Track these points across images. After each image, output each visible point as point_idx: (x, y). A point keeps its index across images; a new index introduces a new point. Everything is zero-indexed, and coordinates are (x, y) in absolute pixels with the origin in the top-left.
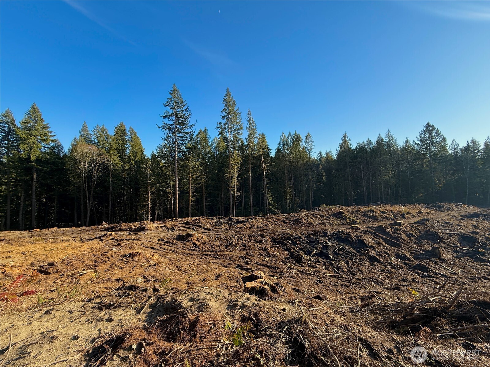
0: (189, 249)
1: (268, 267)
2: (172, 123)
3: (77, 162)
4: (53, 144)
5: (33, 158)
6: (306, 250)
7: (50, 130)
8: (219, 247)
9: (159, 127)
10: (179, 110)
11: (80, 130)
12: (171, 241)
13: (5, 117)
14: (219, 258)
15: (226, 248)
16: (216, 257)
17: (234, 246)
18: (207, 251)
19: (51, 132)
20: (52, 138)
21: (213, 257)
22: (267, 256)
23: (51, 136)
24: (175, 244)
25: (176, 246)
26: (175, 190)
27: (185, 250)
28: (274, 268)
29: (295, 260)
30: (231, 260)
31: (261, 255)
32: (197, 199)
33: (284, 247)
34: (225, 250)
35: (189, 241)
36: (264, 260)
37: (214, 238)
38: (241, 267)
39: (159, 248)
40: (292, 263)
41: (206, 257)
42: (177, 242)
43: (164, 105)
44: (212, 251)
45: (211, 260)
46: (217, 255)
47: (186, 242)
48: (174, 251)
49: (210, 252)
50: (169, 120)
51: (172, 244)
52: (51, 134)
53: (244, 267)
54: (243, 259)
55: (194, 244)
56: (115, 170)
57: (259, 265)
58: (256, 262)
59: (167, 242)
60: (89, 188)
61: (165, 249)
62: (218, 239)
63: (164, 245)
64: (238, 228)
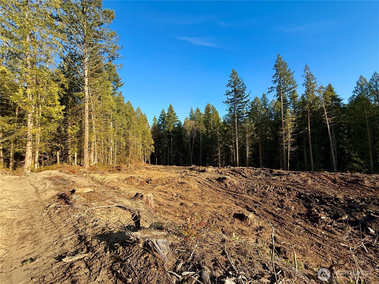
0: (220, 187)
1: (274, 215)
2: (232, 97)
3: (186, 131)
4: (178, 123)
5: (170, 131)
6: (334, 214)
7: (176, 115)
8: (242, 190)
9: (224, 103)
10: (237, 86)
11: (190, 112)
12: (213, 180)
13: (162, 113)
14: (237, 198)
15: (247, 193)
16: (235, 197)
17: (255, 192)
18: (232, 191)
19: (177, 117)
20: (176, 120)
21: (233, 196)
22: (280, 206)
23: (177, 119)
24: (214, 183)
25: (214, 184)
26: (235, 146)
27: (218, 187)
28: (278, 218)
29: (309, 219)
30: (245, 202)
31: (274, 204)
32: (253, 153)
33: (306, 204)
34: (246, 193)
35: (223, 182)
36: (274, 209)
37: (243, 184)
38: (248, 208)
39: (203, 183)
40: (304, 220)
41: (228, 195)
42: (216, 181)
43: (227, 86)
44: (235, 192)
45: (231, 197)
46: (237, 195)
47: (221, 182)
48: (209, 186)
49: (234, 192)
50: (230, 96)
51: (212, 182)
52: (177, 118)
53: (251, 209)
54: (255, 203)
55: (226, 185)
56: (203, 134)
57: (266, 211)
58: (265, 209)
59: (210, 180)
60: (191, 145)
61: (206, 184)
62: (245, 185)
63: (207, 182)
64: (272, 179)
